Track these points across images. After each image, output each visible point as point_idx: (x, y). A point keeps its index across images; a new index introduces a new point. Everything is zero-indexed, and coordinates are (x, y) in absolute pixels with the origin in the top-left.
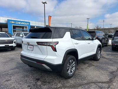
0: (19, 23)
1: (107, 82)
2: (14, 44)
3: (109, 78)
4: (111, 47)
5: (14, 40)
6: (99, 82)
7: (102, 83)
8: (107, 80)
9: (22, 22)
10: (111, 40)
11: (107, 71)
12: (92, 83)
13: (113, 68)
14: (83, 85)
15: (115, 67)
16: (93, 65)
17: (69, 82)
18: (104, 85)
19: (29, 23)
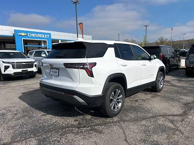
0: (33, 35)
1: (180, 115)
2: (34, 67)
3: (182, 111)
4: (185, 70)
5: (35, 62)
6: (169, 116)
7: (173, 116)
8: (179, 113)
9: (37, 33)
10: (184, 60)
11: (179, 102)
12: (159, 116)
13: (188, 99)
14: (148, 118)
15: (191, 98)
16: (159, 96)
17: (128, 116)
18: (176, 118)
19: (50, 34)
